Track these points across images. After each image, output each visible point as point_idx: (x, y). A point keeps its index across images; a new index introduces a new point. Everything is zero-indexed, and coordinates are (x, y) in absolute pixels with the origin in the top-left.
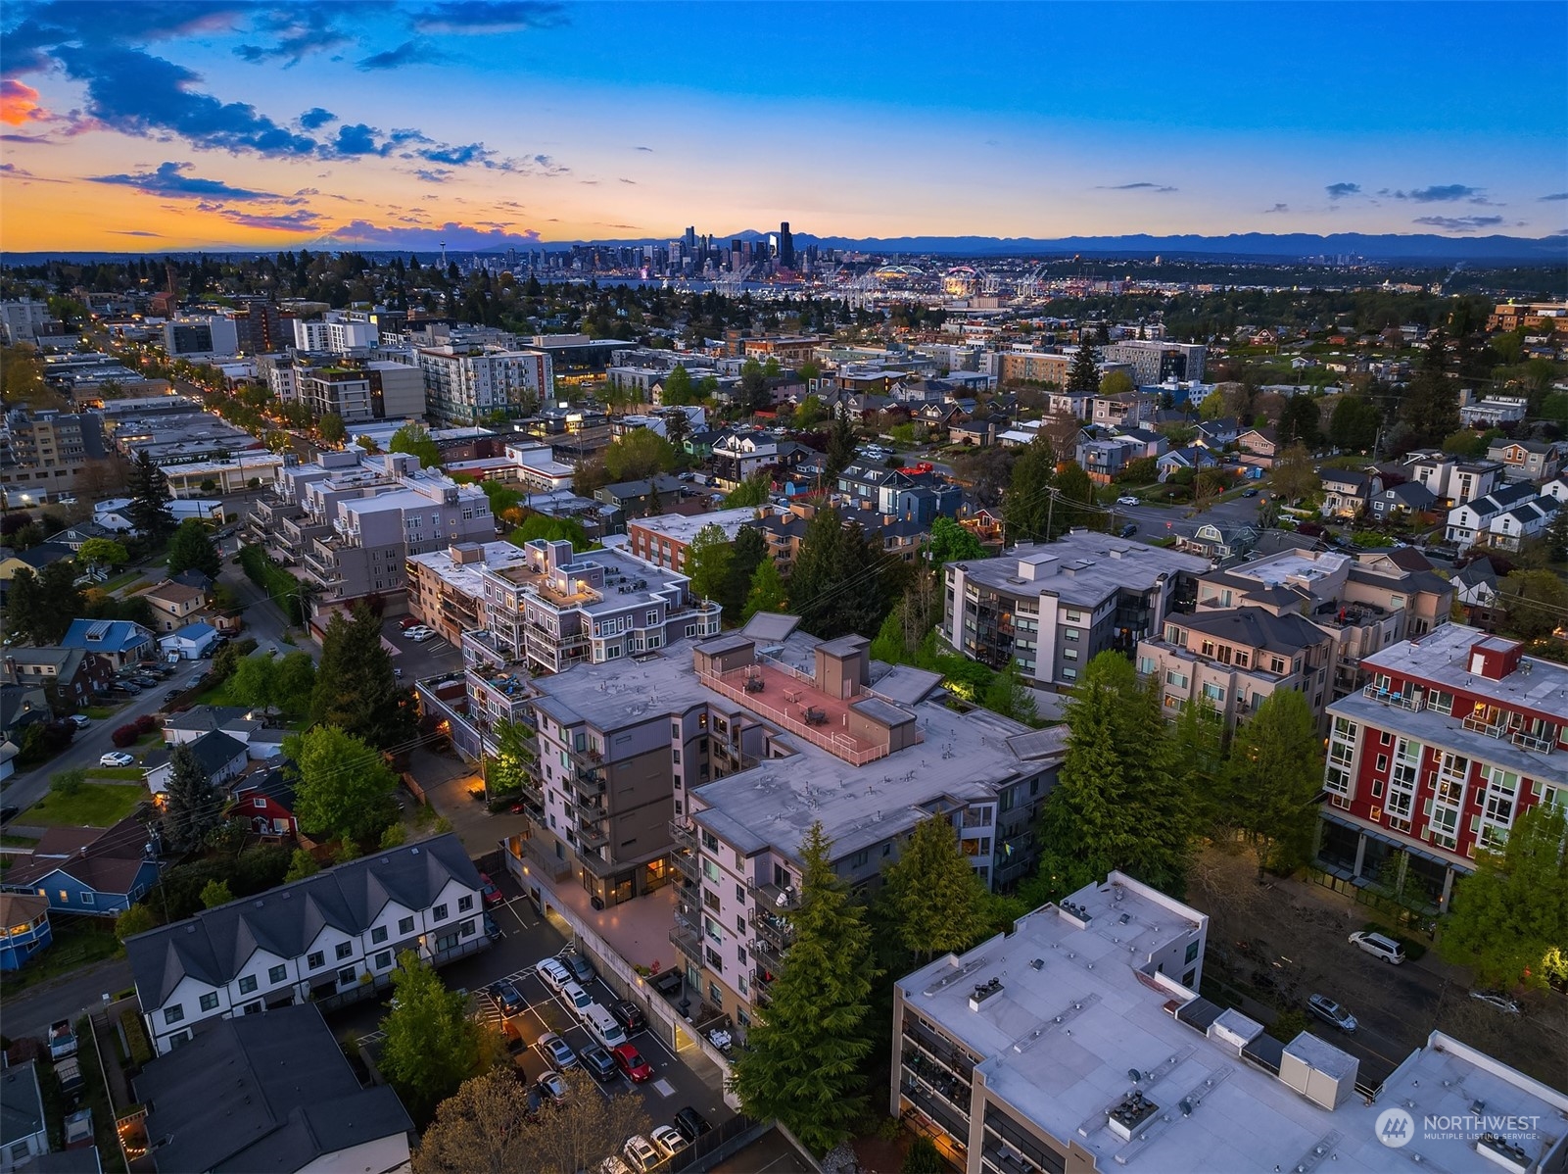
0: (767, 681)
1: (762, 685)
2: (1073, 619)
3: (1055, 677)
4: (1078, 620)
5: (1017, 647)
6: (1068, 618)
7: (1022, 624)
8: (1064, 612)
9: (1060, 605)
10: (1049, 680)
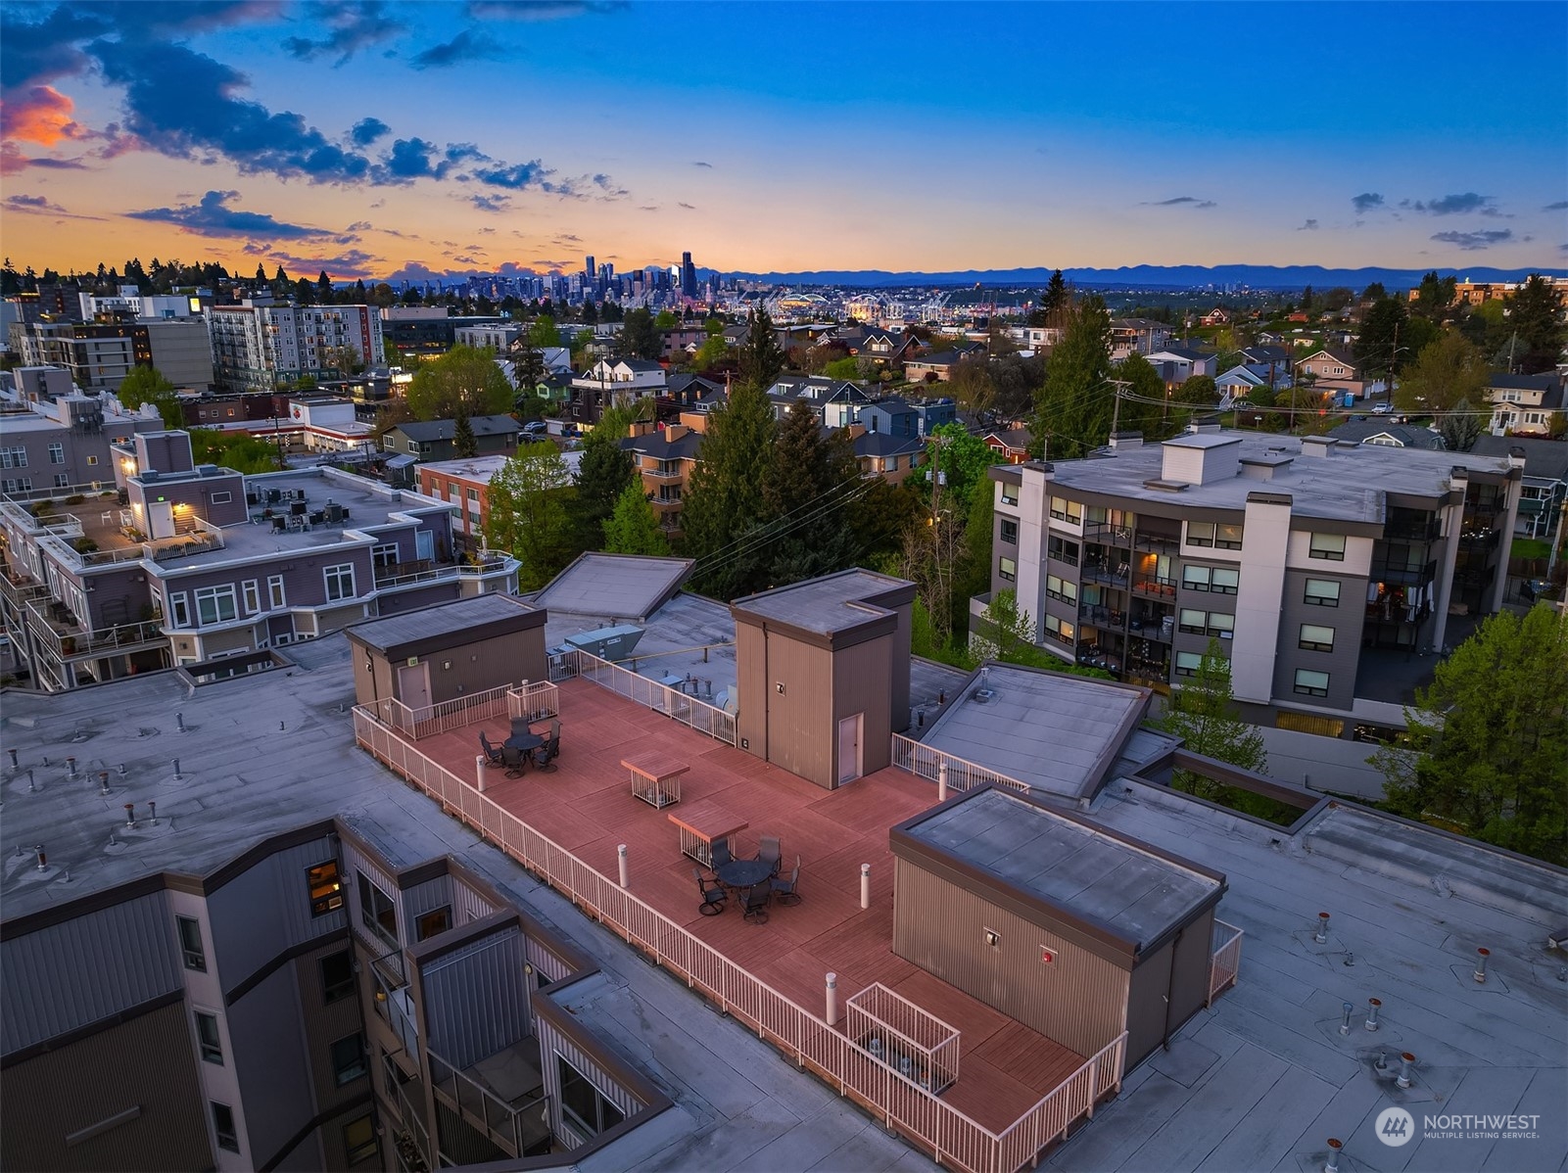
0: (573, 731)
1: (553, 748)
2: (1327, 555)
3: (1276, 692)
4: (1340, 556)
5: (1183, 628)
6: (1313, 553)
7: (1197, 575)
8: (1303, 540)
9: (1298, 523)
10: (1264, 695)
